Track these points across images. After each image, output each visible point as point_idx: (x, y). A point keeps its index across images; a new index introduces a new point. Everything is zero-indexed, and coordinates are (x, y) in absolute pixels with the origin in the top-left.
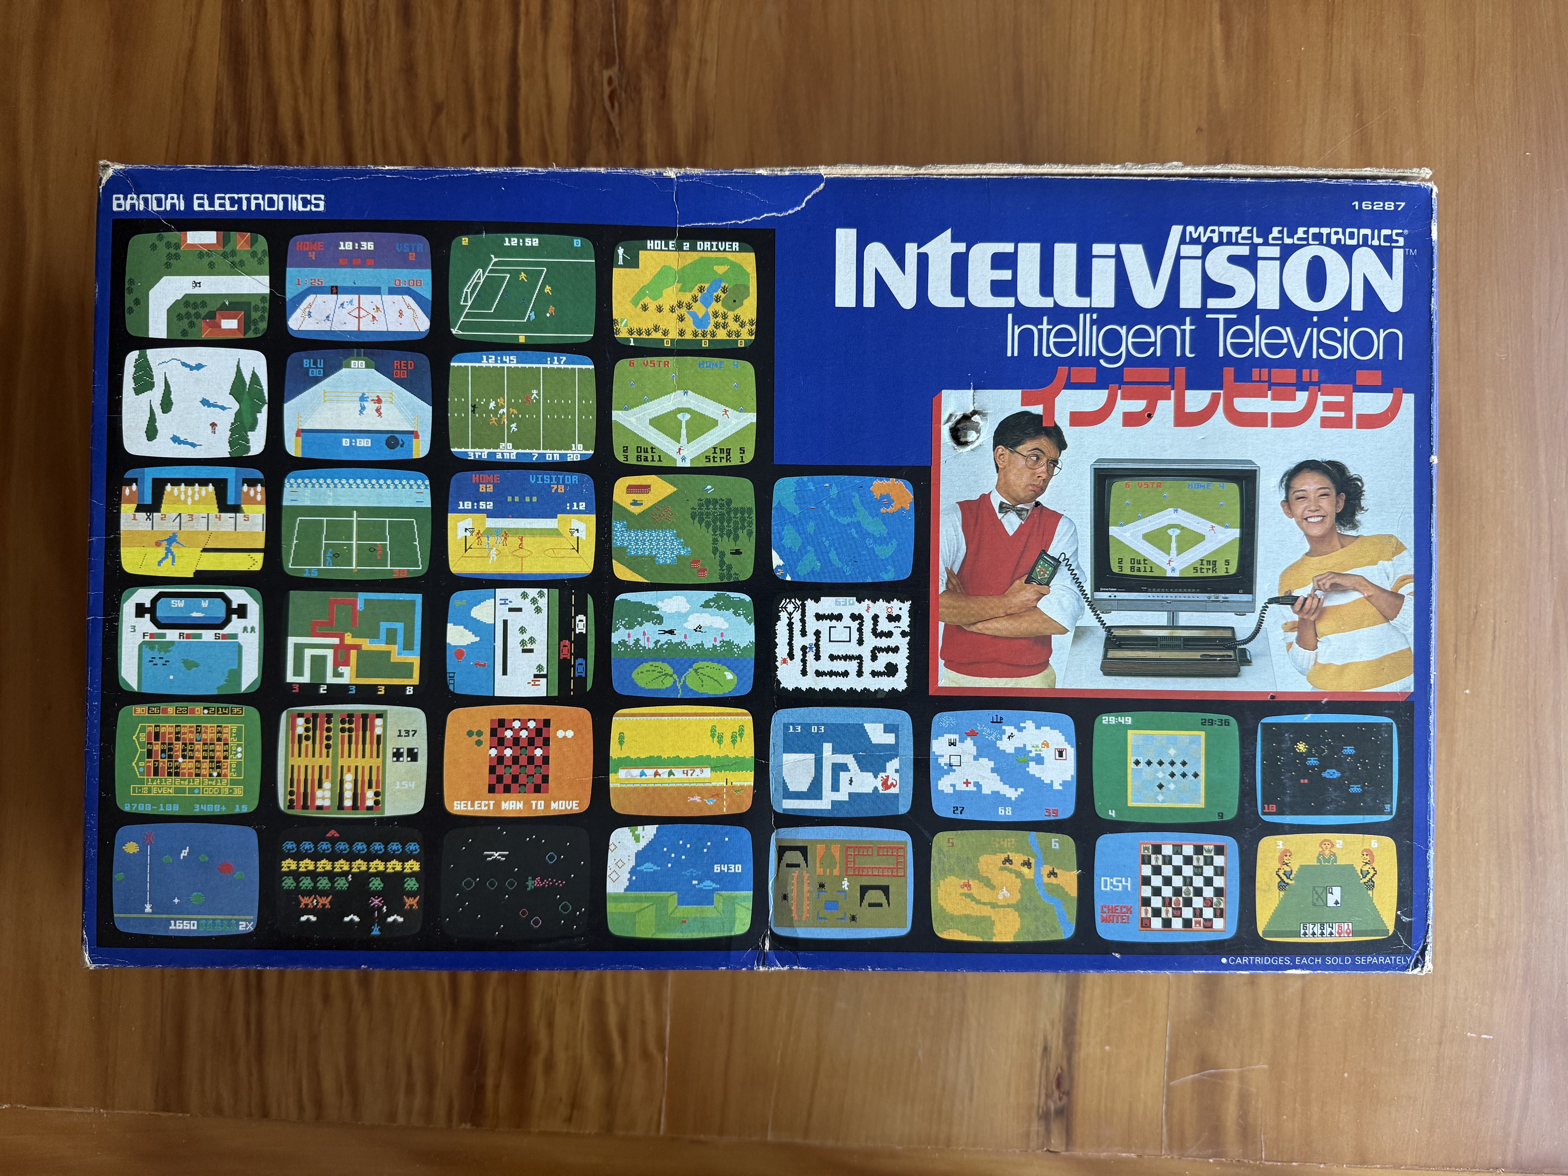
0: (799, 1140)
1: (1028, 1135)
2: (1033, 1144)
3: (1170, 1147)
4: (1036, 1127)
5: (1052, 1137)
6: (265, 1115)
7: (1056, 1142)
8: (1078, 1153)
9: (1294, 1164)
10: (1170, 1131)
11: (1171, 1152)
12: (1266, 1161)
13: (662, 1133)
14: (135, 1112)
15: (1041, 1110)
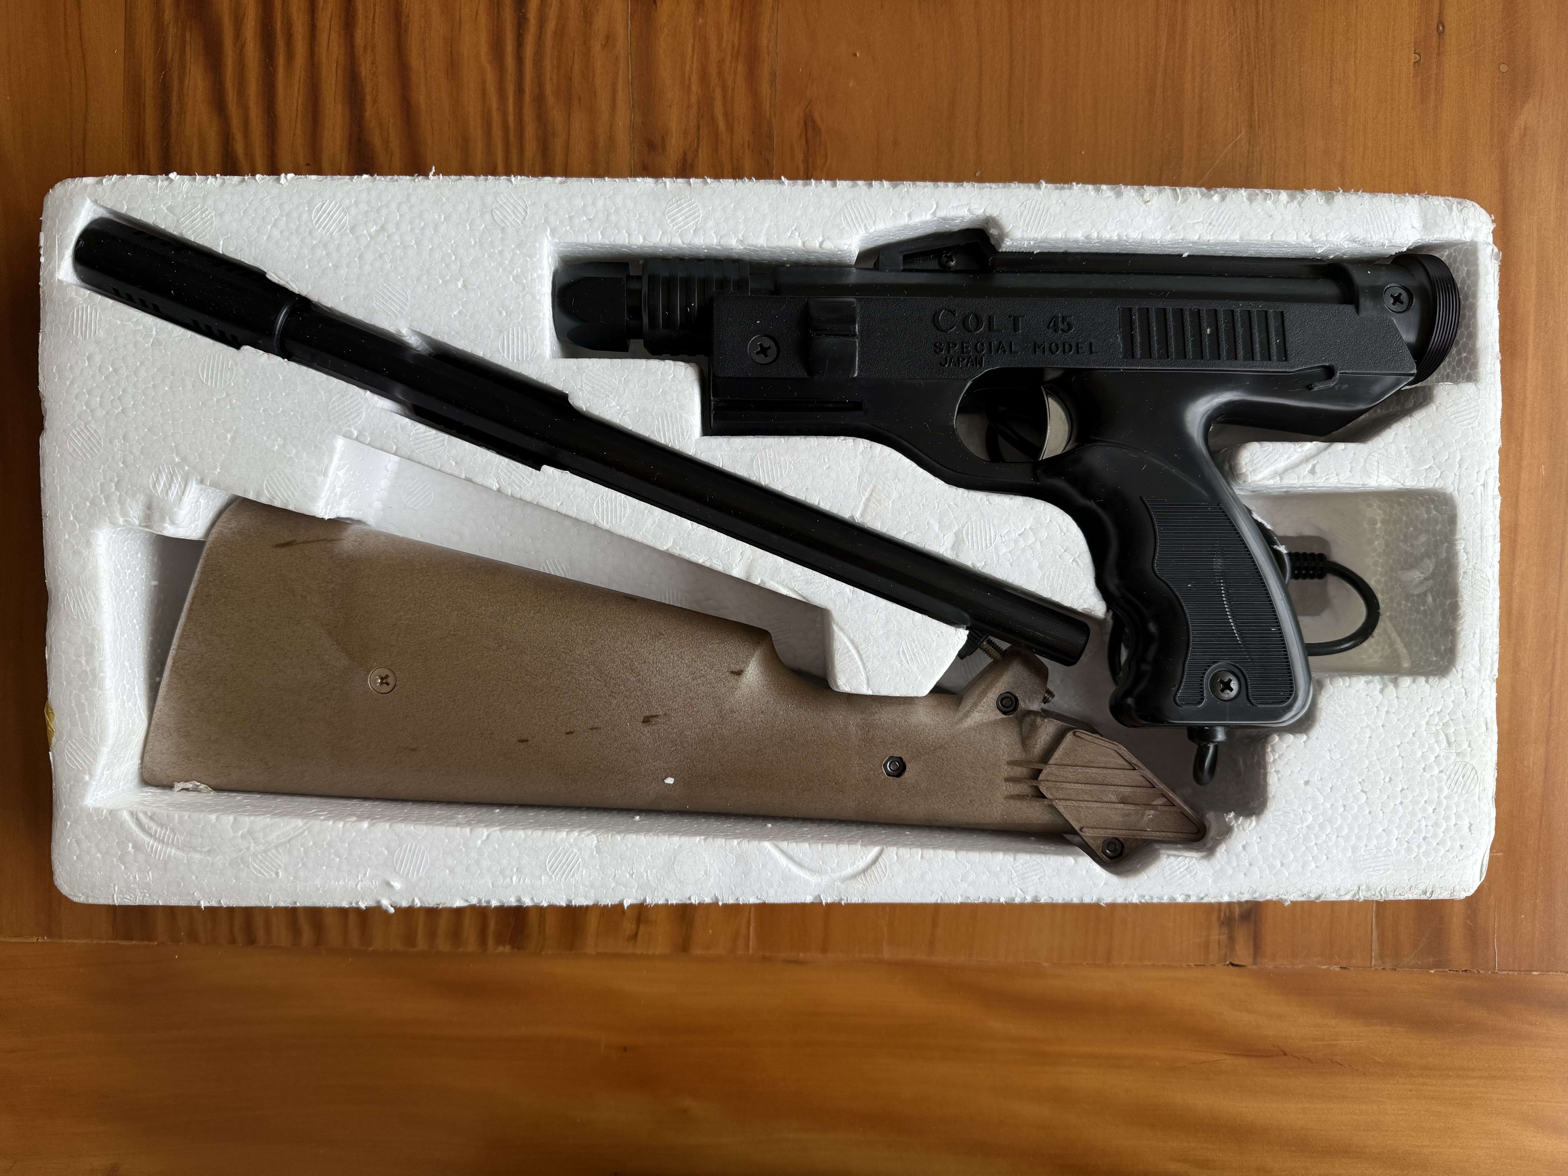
0: (921, 957)
1: (1206, 945)
2: (1213, 957)
3: (1382, 956)
4: (1217, 935)
5: (1237, 947)
6: (251, 940)
7: (1243, 954)
8: (1269, 965)
9: (1534, 973)
10: (1382, 935)
11: (1384, 963)
12: (1500, 970)
13: (751, 952)
14: (88, 941)
15: (1222, 915)
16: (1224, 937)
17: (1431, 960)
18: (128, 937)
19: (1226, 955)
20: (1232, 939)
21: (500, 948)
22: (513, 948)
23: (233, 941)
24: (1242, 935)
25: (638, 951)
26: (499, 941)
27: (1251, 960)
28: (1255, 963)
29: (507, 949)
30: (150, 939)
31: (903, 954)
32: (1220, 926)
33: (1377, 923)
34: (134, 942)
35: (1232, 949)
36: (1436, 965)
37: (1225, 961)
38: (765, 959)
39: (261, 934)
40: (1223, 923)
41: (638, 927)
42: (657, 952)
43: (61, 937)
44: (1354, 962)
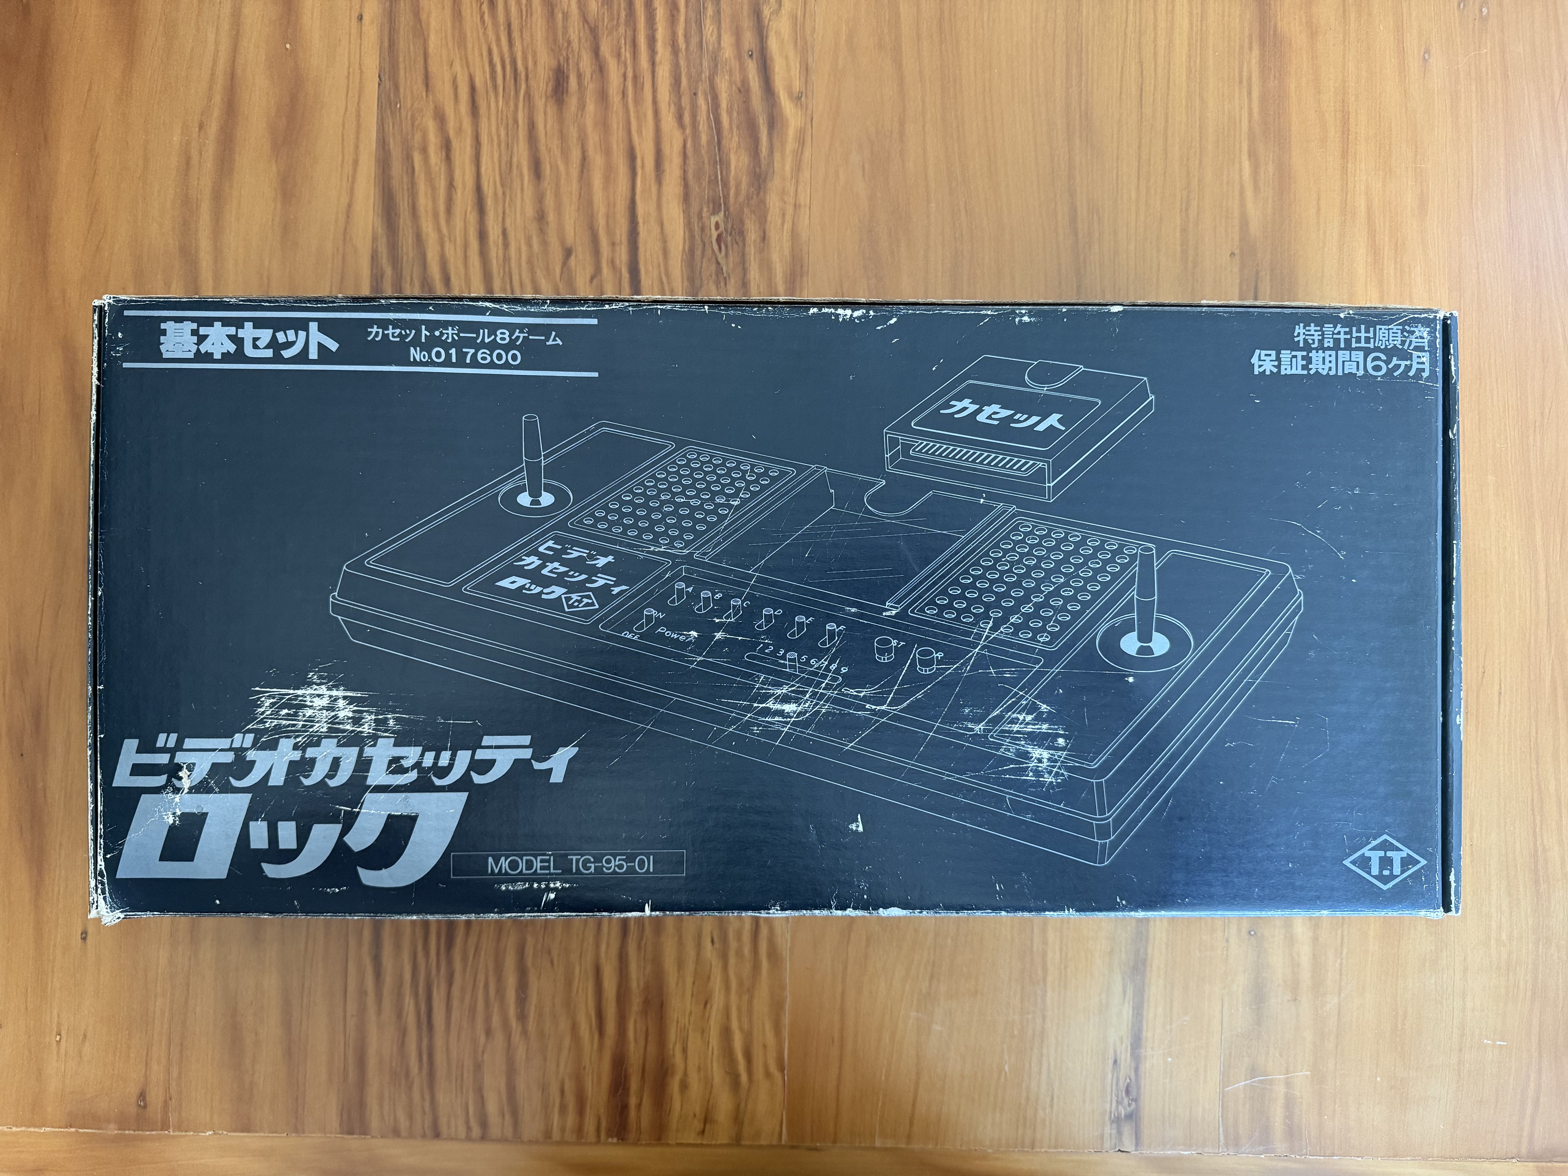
16: (1114, 1132)
17: (1261, 1148)
18: (350, 1132)
19: (1115, 1144)
20: (1120, 1133)
21: (610, 1140)
22: (618, 1139)
23: (424, 1136)
24: (1127, 1130)
25: (705, 1142)
26: (609, 1134)
27: (1133, 1148)
28: (1136, 1150)
29: (615, 1140)
30: (365, 1134)
31: (889, 1144)
32: (1111, 1124)
33: (1222, 1122)
34: (354, 1136)
35: (1120, 1140)
36: (1266, 1152)
37: (1115, 1148)
38: (793, 1147)
39: (444, 1130)
40: (1113, 1121)
41: (705, 1125)
42: (719, 1142)
43: (304, 1132)
44: (1206, 1149)
